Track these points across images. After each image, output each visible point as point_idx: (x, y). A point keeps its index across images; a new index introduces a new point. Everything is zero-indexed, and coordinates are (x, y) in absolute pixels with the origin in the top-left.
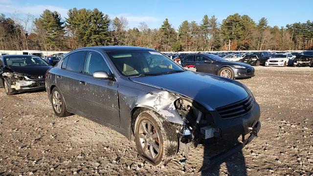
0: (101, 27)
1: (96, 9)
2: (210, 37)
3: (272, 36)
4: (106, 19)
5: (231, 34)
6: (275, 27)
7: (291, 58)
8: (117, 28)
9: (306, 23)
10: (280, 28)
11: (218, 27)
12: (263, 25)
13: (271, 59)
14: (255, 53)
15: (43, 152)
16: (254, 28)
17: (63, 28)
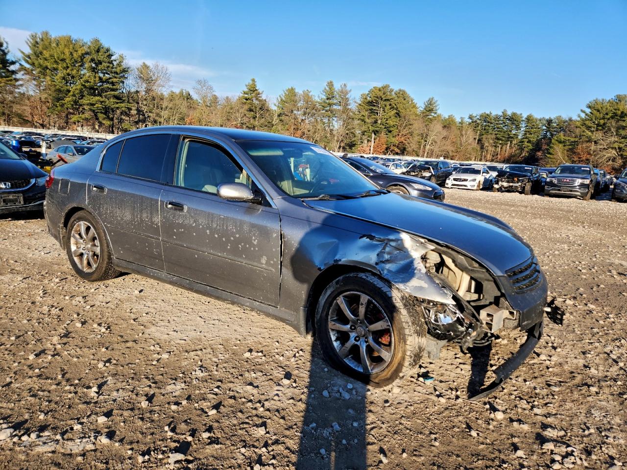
0: (107, 81)
1: (97, 41)
2: (337, 125)
3: (445, 133)
4: (119, 65)
5: (376, 122)
6: (449, 116)
7: (487, 176)
8: (145, 85)
9: (501, 114)
10: (458, 120)
11: (353, 106)
12: (431, 110)
13: (454, 175)
14: (427, 163)
15: (101, 365)
16: (416, 115)
17: (13, 72)
